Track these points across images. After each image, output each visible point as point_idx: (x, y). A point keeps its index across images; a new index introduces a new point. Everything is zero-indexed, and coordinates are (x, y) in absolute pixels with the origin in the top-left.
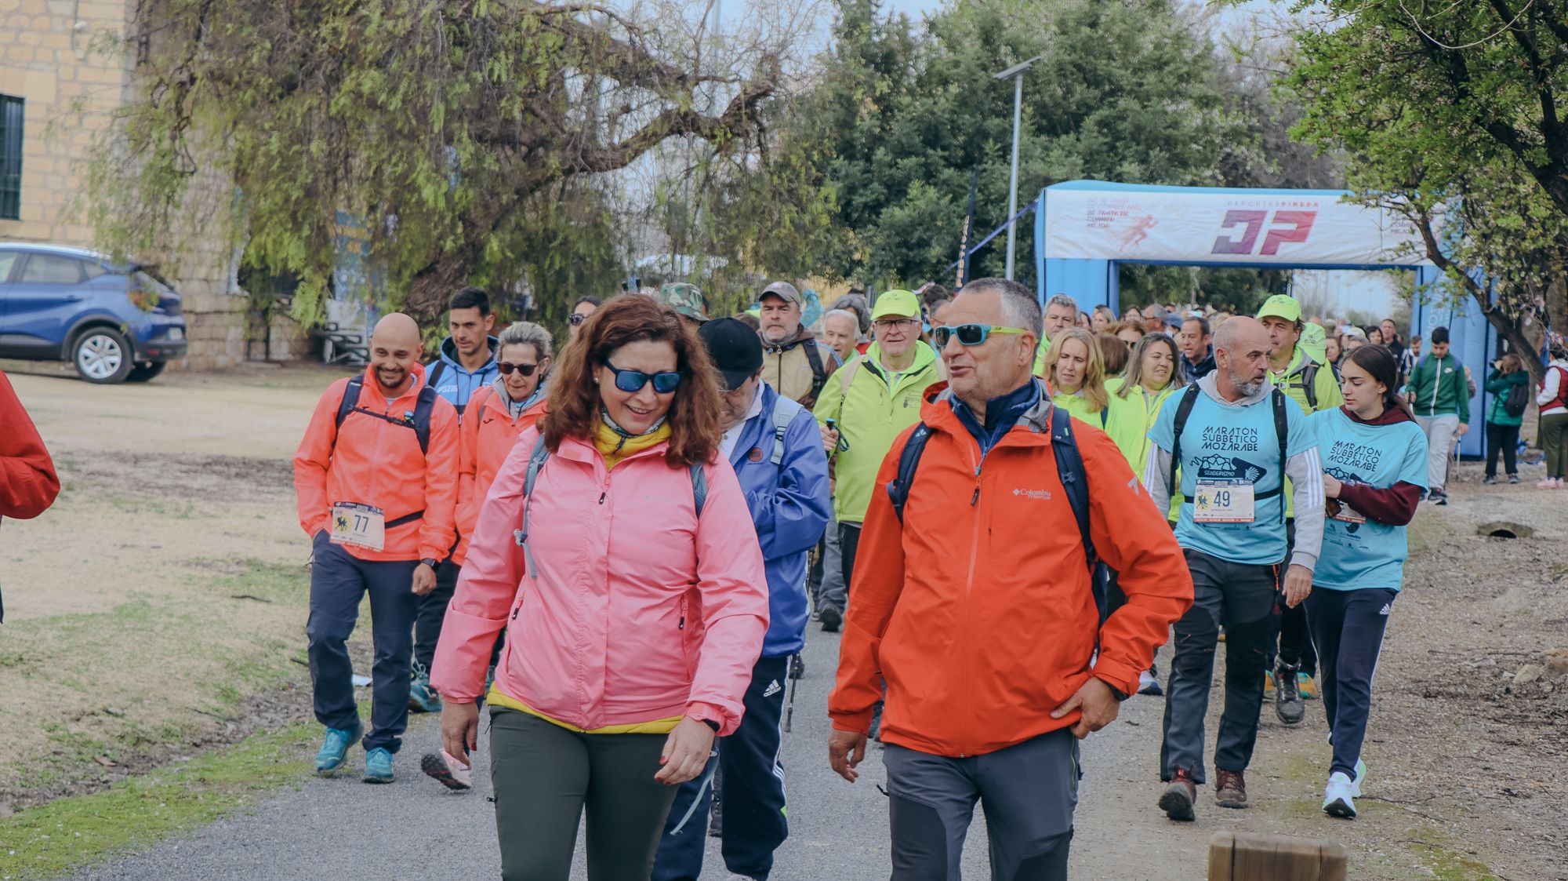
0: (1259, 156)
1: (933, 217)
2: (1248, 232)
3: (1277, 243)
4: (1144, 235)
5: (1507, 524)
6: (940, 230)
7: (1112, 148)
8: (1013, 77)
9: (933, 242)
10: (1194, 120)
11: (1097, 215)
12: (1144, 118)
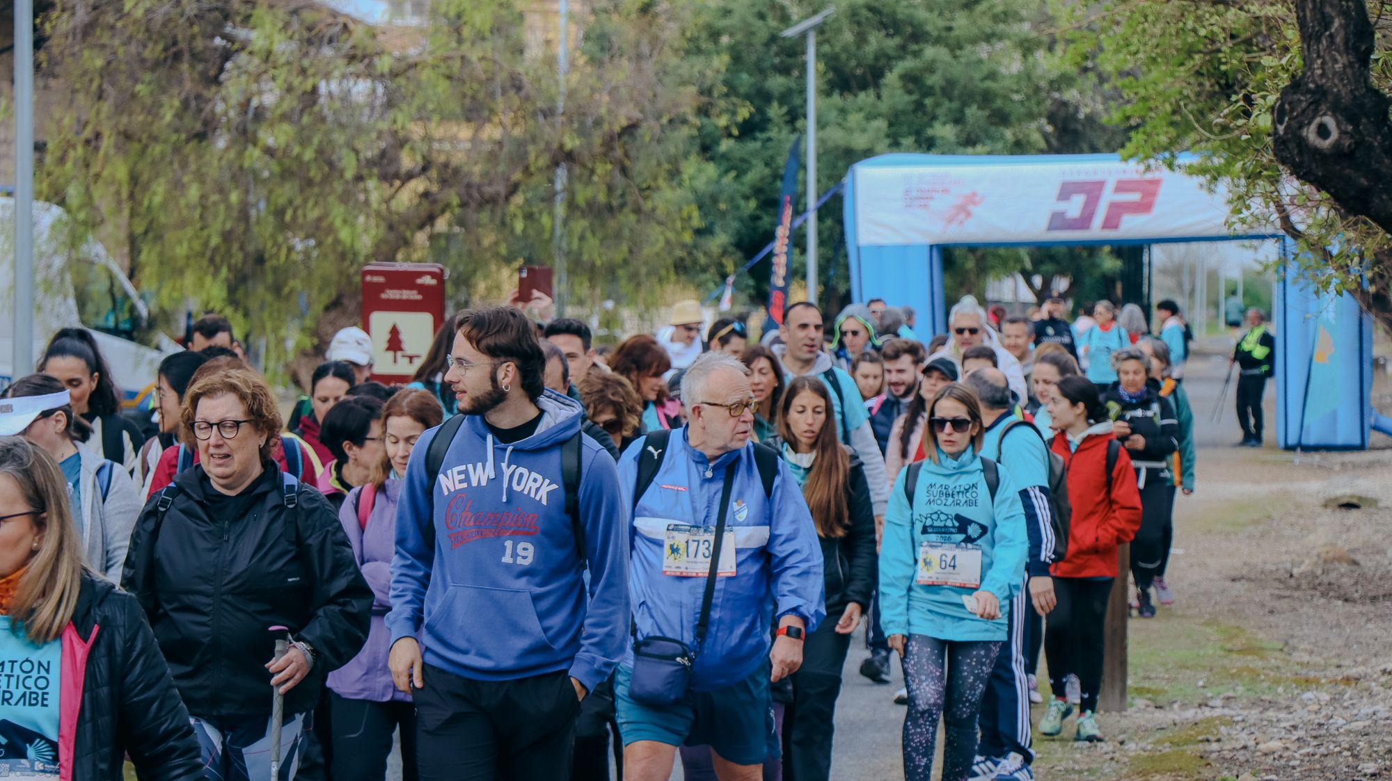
0: (1093, 99)
1: (714, 199)
2: (1086, 205)
3: (1119, 216)
4: (969, 214)
5: (1352, 496)
6: (723, 214)
7: (919, 106)
8: (803, 36)
9: (717, 229)
10: (1012, 65)
11: (914, 194)
12: (957, 70)
